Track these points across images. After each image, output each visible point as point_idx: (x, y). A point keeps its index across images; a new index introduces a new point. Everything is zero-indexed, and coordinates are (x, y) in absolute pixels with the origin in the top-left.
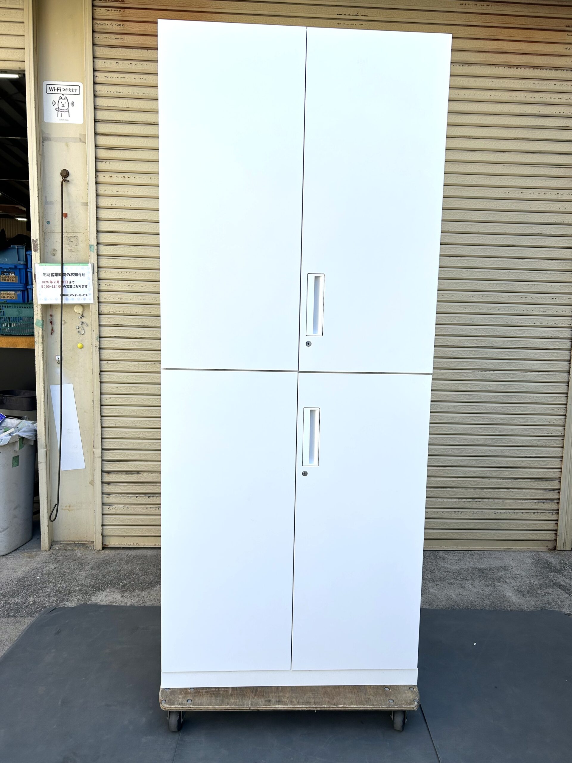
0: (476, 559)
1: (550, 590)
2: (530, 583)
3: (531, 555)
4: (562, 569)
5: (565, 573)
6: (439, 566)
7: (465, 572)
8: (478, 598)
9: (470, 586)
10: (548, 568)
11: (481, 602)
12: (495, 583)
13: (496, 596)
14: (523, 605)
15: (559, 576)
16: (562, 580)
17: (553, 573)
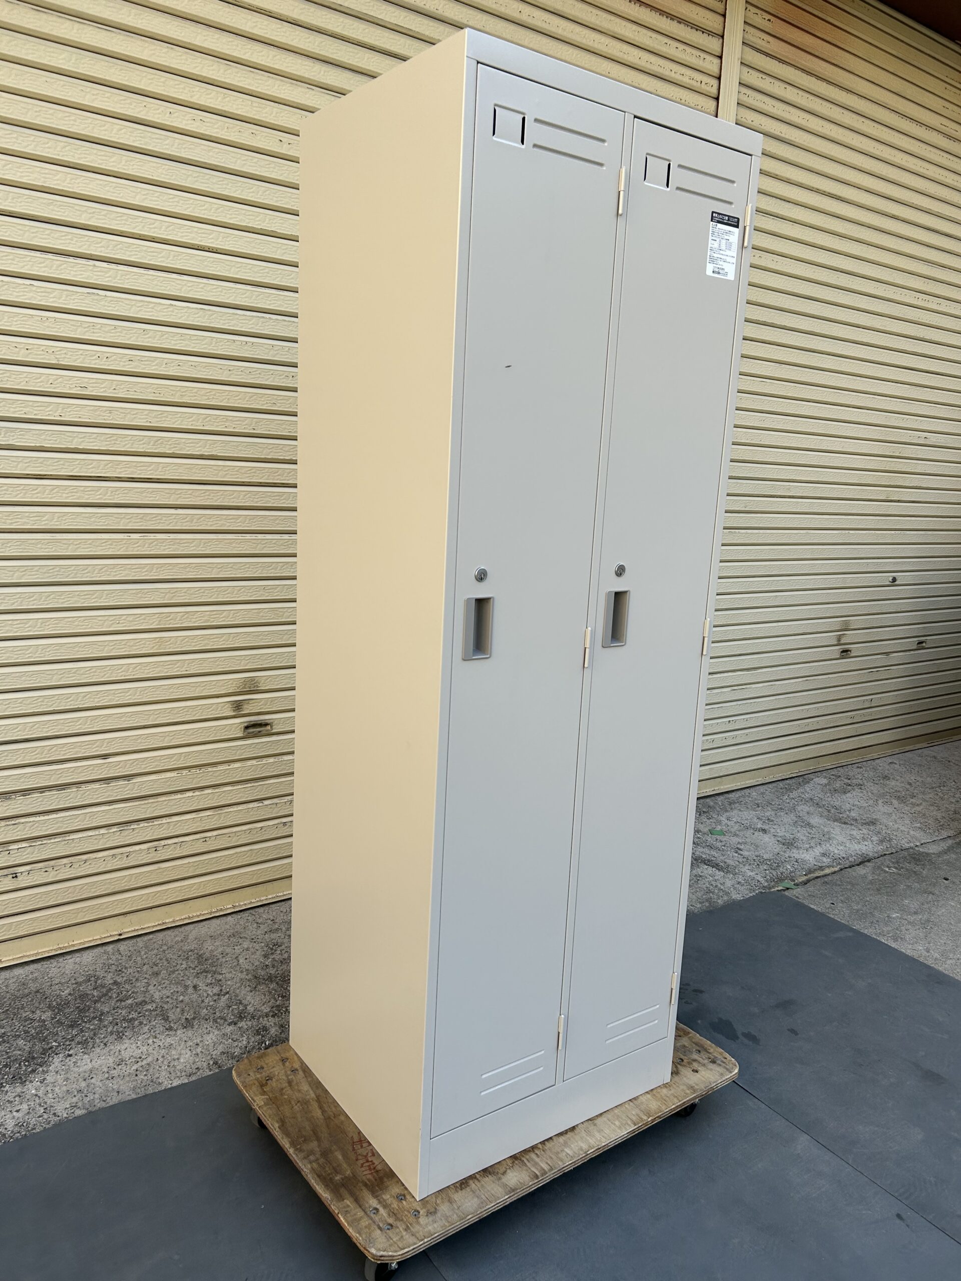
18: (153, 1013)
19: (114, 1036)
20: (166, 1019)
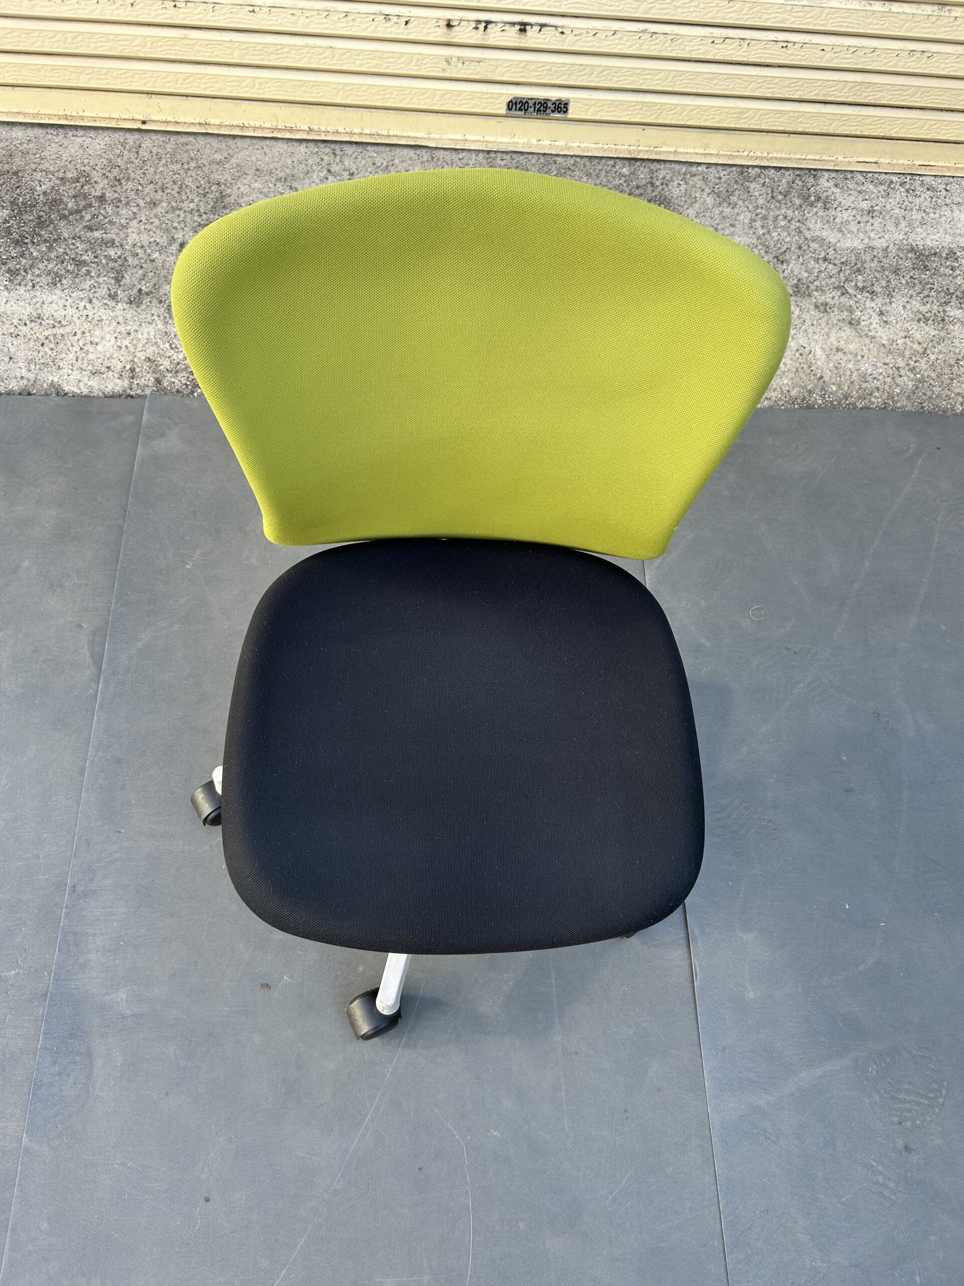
0: (919, 210)
6: (808, 234)
7: (874, 264)
8: (886, 364)
9: (876, 319)
11: (889, 380)
12: (948, 309)
13: (937, 359)
18: (111, 264)
19: (49, 279)
20: (118, 280)
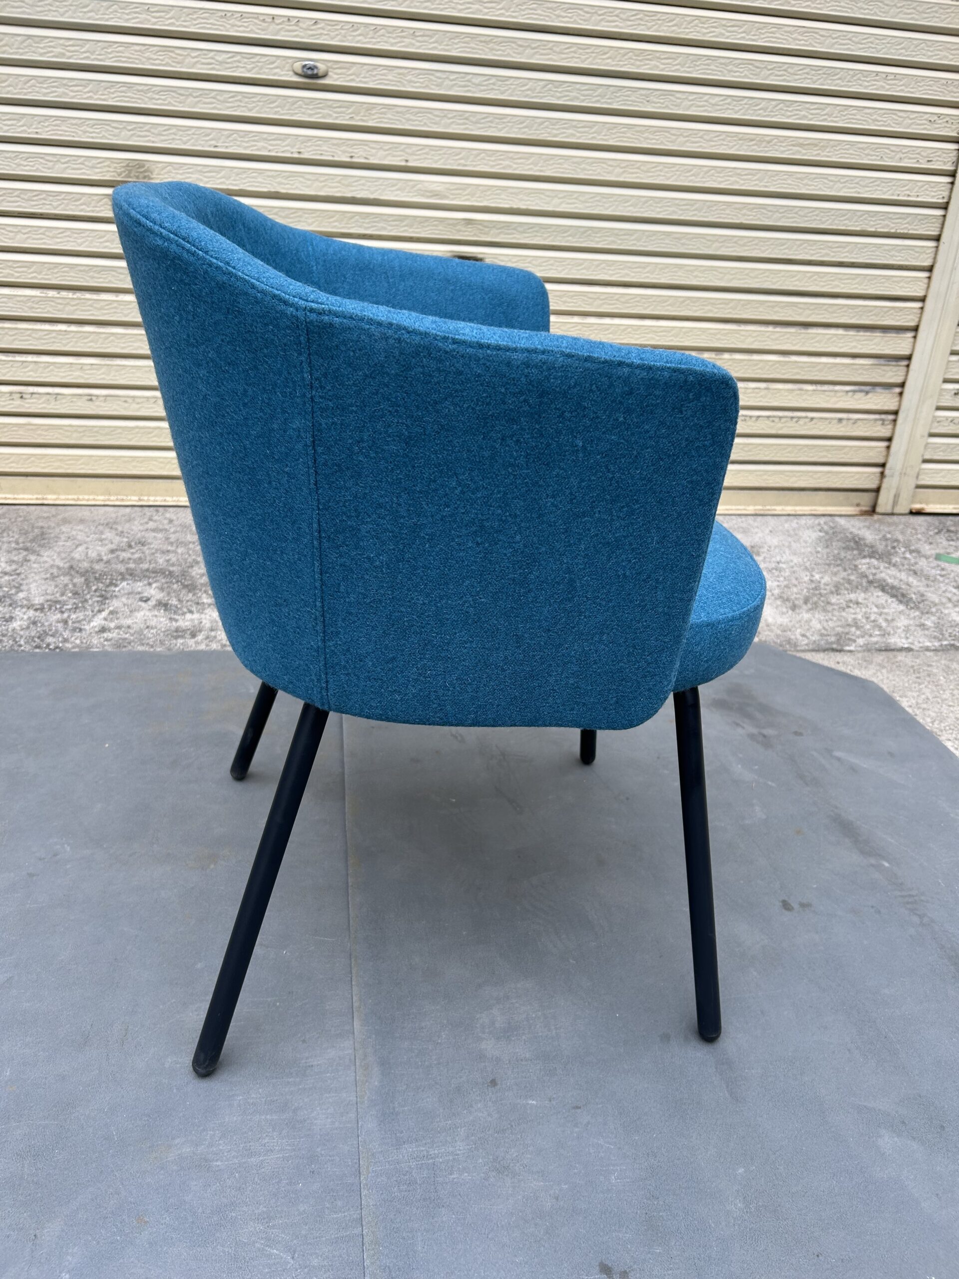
1: (860, 596)
2: (812, 581)
3: (817, 522)
4: (888, 551)
5: (896, 559)
10: (855, 549)
14: (793, 629)
15: (882, 565)
16: (890, 575)
17: (867, 560)
